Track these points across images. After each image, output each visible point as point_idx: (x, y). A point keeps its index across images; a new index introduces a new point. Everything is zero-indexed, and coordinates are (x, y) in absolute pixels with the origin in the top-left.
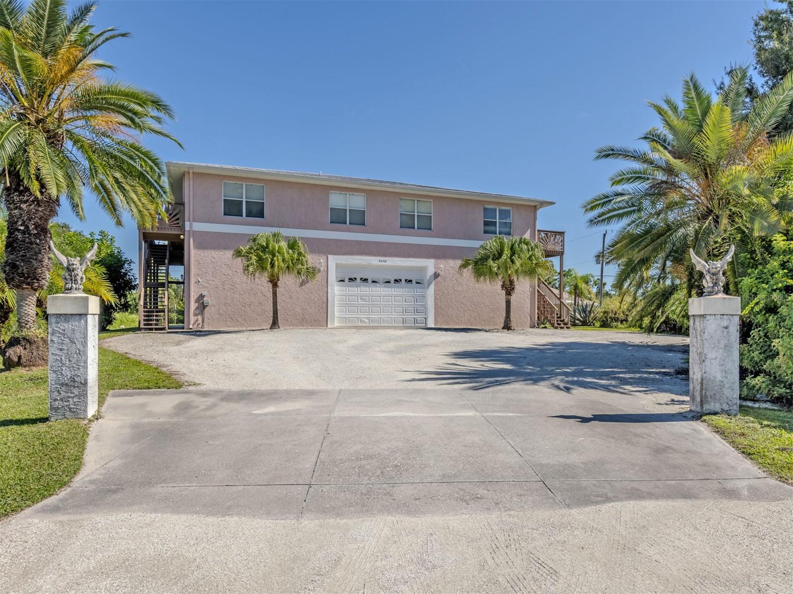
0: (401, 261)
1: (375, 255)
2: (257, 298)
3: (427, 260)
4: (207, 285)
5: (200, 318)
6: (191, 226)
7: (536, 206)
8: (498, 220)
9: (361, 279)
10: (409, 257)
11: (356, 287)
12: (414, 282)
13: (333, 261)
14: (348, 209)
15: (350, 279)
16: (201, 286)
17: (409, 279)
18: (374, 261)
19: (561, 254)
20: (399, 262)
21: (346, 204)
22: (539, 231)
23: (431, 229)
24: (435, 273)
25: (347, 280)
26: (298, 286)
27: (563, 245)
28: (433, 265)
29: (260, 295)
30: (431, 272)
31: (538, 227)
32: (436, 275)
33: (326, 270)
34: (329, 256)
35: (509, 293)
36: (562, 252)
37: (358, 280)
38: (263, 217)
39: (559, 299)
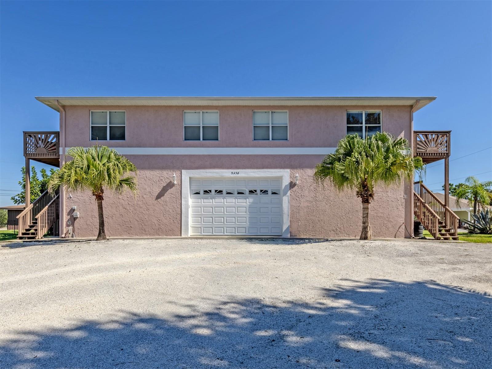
0: (254, 172)
1: (228, 168)
2: (118, 211)
3: (282, 170)
4: (77, 200)
5: (71, 228)
6: (64, 151)
7: (411, 107)
8: (364, 125)
9: (216, 191)
10: (263, 168)
11: (211, 199)
12: (270, 192)
13: (186, 175)
14: (201, 126)
15: (206, 192)
16: (72, 201)
17: (264, 189)
18: (227, 173)
19: (446, 156)
20: (252, 174)
21: (200, 122)
22: (415, 132)
23: (287, 140)
24: (291, 183)
25: (202, 192)
26: (154, 199)
27: (448, 146)
28: (289, 175)
29: (121, 208)
30: (286, 182)
31: (414, 129)
32: (292, 185)
33: (180, 184)
34: (183, 171)
35: (366, 201)
36: (447, 154)
37: (213, 192)
38: (125, 140)
39: (444, 206)
